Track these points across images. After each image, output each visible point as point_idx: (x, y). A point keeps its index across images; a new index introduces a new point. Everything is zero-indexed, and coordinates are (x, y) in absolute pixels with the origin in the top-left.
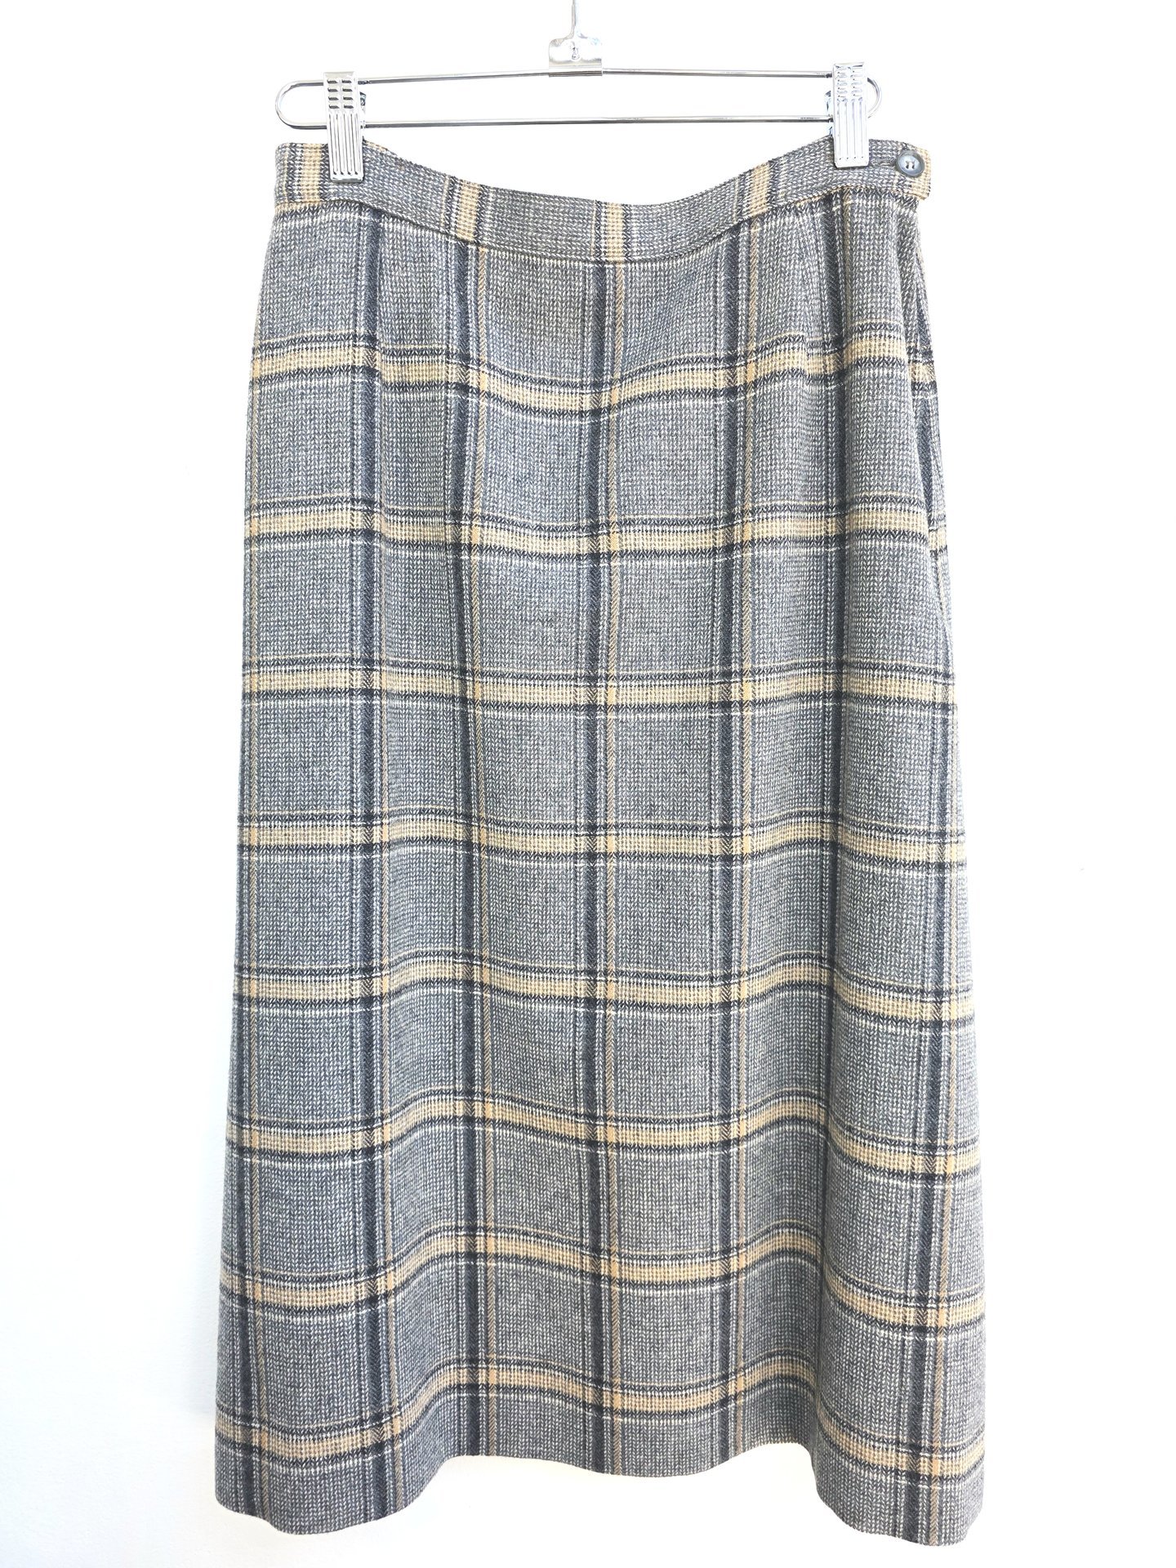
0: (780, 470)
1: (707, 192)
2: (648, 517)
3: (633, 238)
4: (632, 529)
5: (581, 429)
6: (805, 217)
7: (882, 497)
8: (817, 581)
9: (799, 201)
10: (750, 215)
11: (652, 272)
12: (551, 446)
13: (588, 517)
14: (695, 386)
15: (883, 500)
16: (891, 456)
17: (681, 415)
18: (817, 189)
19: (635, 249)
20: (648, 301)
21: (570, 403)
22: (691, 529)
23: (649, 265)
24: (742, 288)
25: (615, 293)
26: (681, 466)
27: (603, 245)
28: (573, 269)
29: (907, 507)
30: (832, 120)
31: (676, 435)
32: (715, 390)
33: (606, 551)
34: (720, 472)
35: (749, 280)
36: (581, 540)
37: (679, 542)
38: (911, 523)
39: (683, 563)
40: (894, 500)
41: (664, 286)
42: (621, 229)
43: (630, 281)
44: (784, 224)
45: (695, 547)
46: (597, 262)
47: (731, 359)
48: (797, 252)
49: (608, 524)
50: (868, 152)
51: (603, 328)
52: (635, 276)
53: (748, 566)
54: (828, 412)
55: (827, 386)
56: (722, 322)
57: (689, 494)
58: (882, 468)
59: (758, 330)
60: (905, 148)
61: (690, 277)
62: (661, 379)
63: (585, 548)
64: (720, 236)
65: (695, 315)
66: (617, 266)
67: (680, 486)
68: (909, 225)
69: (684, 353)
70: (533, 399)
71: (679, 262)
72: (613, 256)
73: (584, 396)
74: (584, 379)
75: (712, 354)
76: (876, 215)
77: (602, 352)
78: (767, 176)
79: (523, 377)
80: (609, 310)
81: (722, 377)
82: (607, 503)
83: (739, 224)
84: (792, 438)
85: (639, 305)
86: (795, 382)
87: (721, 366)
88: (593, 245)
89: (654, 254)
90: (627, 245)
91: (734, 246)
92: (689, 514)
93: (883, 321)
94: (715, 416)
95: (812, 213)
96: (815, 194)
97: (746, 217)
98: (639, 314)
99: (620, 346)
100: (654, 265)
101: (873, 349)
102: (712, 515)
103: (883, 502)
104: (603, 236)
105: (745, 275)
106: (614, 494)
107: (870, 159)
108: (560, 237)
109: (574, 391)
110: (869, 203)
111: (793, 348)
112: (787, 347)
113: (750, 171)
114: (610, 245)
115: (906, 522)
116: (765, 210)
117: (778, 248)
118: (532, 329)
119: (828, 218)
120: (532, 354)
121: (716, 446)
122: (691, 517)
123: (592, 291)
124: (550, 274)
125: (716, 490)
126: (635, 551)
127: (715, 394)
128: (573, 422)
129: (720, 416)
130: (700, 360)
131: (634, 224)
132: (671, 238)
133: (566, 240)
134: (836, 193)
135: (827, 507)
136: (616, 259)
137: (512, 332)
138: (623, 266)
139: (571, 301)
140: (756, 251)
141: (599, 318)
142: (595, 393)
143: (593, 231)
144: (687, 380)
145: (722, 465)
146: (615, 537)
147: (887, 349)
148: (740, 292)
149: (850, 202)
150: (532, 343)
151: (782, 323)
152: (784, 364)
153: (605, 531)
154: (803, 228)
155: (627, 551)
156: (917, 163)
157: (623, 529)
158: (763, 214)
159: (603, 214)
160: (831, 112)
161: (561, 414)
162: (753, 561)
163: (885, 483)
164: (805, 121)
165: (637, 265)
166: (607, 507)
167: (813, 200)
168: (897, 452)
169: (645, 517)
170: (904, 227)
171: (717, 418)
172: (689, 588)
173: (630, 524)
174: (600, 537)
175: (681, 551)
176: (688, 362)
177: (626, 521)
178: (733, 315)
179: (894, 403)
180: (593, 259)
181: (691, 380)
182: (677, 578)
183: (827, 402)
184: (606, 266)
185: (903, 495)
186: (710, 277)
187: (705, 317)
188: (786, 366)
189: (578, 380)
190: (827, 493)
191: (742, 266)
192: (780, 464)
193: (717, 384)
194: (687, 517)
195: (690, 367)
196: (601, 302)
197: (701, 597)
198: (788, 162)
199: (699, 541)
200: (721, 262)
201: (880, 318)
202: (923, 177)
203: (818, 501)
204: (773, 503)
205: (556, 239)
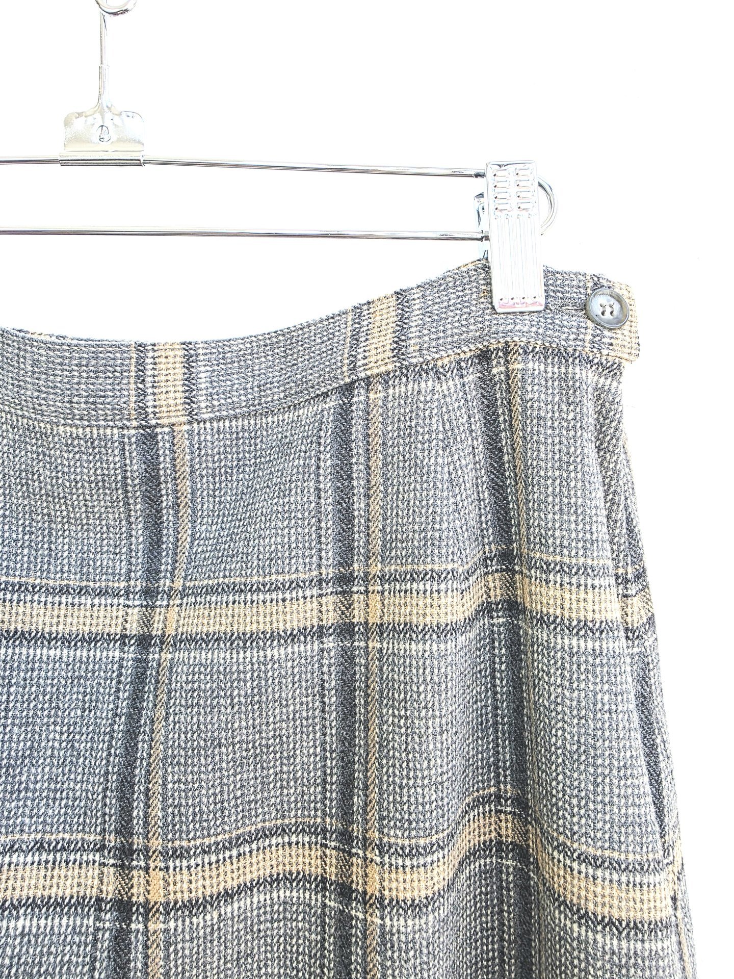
0: (423, 787)
1: (309, 326)
2: (213, 839)
3: (199, 390)
4: (185, 863)
5: (121, 667)
6: (451, 383)
7: (595, 858)
8: (487, 908)
9: (441, 358)
10: (369, 373)
11: (231, 433)
12: (74, 696)
13: (118, 832)
14: (288, 626)
15: (597, 863)
16: (607, 789)
17: (266, 672)
18: (467, 341)
19: (203, 405)
20: (226, 472)
21: (107, 621)
22: (286, 839)
23: (227, 423)
24: (359, 478)
25: (174, 466)
26: (268, 747)
27: (150, 404)
28: (103, 438)
29: (638, 880)
30: (487, 238)
31: (259, 702)
32: (321, 627)
33: (142, 899)
34: (332, 752)
35: (368, 467)
36: (105, 869)
37: (268, 864)
38: (645, 907)
39: (275, 895)
40: (615, 866)
41: (249, 452)
42: (180, 377)
43: (197, 449)
44: (419, 392)
45: (294, 869)
46: (143, 427)
47: (345, 580)
48: (441, 436)
49: (146, 853)
50: (544, 288)
51: (159, 511)
52: (205, 440)
53: (374, 941)
54: (494, 656)
55: (492, 618)
56: (329, 525)
57: (282, 787)
58: (591, 806)
59: (384, 545)
60: (597, 285)
61: (285, 447)
62: (236, 611)
63: (111, 888)
64: (326, 395)
65: (287, 515)
66: (176, 428)
67: (268, 776)
68: (612, 403)
69: (270, 574)
70: (47, 620)
71: (270, 419)
72: (169, 417)
73: (130, 611)
74: (132, 583)
75: (315, 573)
76: (562, 388)
77: (159, 542)
78: (392, 316)
79: (34, 587)
80: (166, 488)
81: (331, 608)
82: (146, 815)
83: (353, 382)
84: (441, 733)
85: (214, 477)
86: (442, 646)
87: (329, 591)
88: (132, 405)
89: (234, 409)
90: (190, 399)
91: (344, 413)
92: (284, 817)
93: (582, 561)
94: (322, 666)
95: (462, 377)
96: (465, 349)
97: (362, 375)
98: (214, 491)
99: (185, 537)
100: (234, 423)
101: (567, 606)
102: (319, 820)
103: (597, 867)
104: (150, 391)
105: (362, 460)
106: (157, 803)
107: (547, 297)
108: (76, 399)
109: (115, 601)
110: (549, 369)
111: (438, 591)
112: (428, 587)
113: (369, 303)
114: (163, 403)
115: (638, 905)
116: (390, 367)
117: (410, 427)
118: (49, 515)
119: (486, 382)
120: (51, 550)
121: (323, 711)
122: (287, 821)
123: (136, 466)
124: (67, 445)
125: (325, 781)
126: (190, 901)
127: (321, 632)
128: (111, 654)
129: (330, 666)
130: (297, 585)
131: (203, 369)
132: (259, 387)
133: (86, 403)
134: (498, 349)
135: (498, 797)
136: (173, 420)
137: (18, 520)
138: (186, 427)
139: (104, 481)
140: (377, 426)
141: (153, 500)
142: (146, 606)
143: (133, 386)
144: (275, 617)
145: (332, 742)
146: (157, 877)
147: (590, 608)
148: (355, 483)
149: (520, 366)
150: (50, 535)
151: (419, 548)
152: (425, 615)
153: (142, 864)
154: (448, 399)
155: (176, 902)
156: (617, 307)
157: (171, 864)
158: (388, 374)
159: (149, 361)
160: (484, 226)
161: (92, 640)
162: (383, 935)
163: (599, 835)
164: (447, 239)
165: (208, 425)
166: (146, 823)
167: (462, 356)
168: (615, 781)
169: (207, 841)
170: (603, 405)
171: (325, 669)
172: (285, 934)
173: (181, 856)
174: (135, 873)
175: (271, 876)
176: (277, 589)
177: (175, 851)
178: (346, 517)
179: (606, 698)
180: (135, 423)
181: (281, 618)
182: (266, 921)
183: (493, 641)
184: (158, 430)
185: (631, 857)
186: (310, 458)
187: (303, 519)
188: (428, 619)
189: (123, 585)
190: (498, 775)
191: (358, 447)
192: (423, 778)
193: (324, 617)
194: (279, 822)
195: (281, 596)
196: (152, 478)
197: (304, 954)
198: (424, 296)
199: (301, 859)
200: (327, 439)
201: (576, 556)
202: (626, 327)
203: (484, 789)
204: (413, 841)
205: (70, 402)
